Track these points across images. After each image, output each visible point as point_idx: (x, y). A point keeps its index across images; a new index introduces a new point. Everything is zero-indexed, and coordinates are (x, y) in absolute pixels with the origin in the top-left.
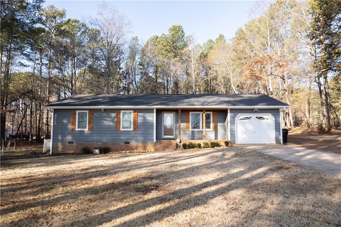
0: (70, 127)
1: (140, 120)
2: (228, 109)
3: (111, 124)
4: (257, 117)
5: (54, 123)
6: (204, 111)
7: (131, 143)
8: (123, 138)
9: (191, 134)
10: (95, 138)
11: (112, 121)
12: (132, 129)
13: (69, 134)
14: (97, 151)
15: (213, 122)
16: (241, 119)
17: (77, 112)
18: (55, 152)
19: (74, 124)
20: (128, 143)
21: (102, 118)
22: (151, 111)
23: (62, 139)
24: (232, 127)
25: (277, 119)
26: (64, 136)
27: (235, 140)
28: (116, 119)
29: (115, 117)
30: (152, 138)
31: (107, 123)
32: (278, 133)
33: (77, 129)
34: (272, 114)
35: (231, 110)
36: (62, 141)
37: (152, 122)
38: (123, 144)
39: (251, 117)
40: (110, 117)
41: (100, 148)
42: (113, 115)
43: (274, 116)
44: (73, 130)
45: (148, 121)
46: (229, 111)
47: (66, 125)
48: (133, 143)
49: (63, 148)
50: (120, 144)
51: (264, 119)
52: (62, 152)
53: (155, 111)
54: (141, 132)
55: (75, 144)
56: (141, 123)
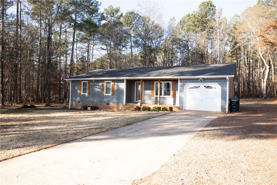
0: (79, 92)
1: (116, 87)
2: (178, 79)
3: (99, 90)
4: (205, 87)
5: (71, 89)
6: (159, 81)
7: (110, 104)
8: (106, 100)
9: (155, 100)
10: (91, 99)
11: (100, 88)
12: (111, 95)
13: (78, 96)
14: (89, 108)
15: (172, 90)
16: (191, 88)
17: (82, 82)
18: (72, 108)
19: (80, 90)
20: (109, 104)
21: (94, 86)
22: (122, 81)
23: (75, 100)
24: (181, 95)
25: (224, 88)
26: (76, 97)
27: (183, 106)
28: (102, 87)
29: (101, 86)
30: (122, 101)
31: (97, 89)
32: (224, 102)
33: (82, 93)
34: (219, 83)
35: (181, 79)
36: (75, 101)
37: (123, 89)
38: (105, 104)
39: (199, 87)
40: (99, 86)
41: (91, 106)
42: (100, 84)
43: (221, 85)
44: (80, 94)
45: (120, 88)
46: (179, 81)
47: (77, 91)
48: (111, 104)
49: (76, 105)
50: (104, 104)
51: (212, 88)
52: (75, 108)
53: (125, 81)
54: (116, 97)
55: (81, 103)
56: (116, 90)
